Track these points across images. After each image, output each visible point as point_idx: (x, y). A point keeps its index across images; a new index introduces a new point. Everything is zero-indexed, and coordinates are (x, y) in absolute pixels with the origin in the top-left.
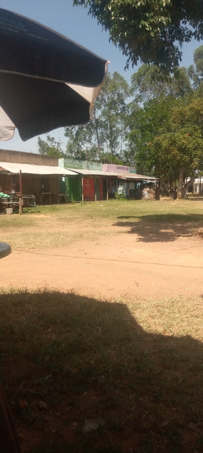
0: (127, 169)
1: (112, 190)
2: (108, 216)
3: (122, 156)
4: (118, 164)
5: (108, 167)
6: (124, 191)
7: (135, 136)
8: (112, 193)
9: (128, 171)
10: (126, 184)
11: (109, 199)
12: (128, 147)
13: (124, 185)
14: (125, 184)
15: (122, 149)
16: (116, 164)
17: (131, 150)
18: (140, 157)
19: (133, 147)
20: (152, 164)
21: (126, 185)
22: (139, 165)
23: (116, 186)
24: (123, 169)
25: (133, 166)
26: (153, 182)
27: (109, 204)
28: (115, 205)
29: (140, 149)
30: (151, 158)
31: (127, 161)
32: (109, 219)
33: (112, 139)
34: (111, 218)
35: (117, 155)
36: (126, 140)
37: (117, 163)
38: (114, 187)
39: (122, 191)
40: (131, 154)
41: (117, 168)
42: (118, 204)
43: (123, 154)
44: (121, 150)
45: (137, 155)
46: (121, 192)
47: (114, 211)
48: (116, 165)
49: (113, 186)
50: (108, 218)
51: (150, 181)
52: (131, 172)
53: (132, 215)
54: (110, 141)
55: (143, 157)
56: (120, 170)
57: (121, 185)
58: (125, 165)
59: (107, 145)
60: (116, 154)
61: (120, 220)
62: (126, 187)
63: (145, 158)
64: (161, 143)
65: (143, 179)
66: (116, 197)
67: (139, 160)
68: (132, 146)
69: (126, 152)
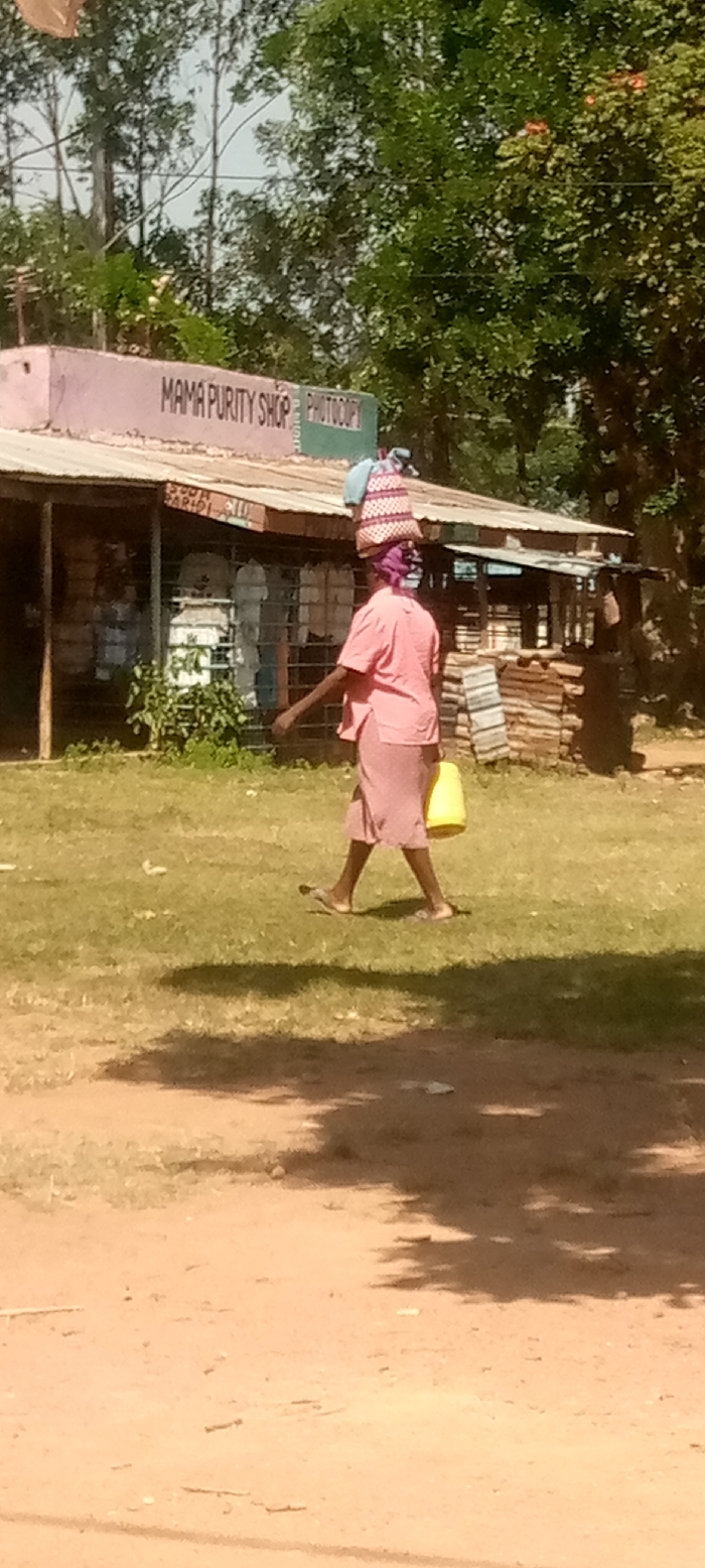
0: (276, 412)
1: (97, 644)
2: (54, 959)
3: (220, 255)
4: (179, 355)
5: (59, 384)
6: (237, 657)
7: (375, 52)
8: (102, 675)
9: (289, 436)
10: (254, 582)
11: (58, 749)
12: (286, 168)
13: (241, 593)
14: (249, 585)
15: (226, 187)
16: (157, 354)
17: (317, 197)
18: (418, 285)
19: (347, 165)
20: (549, 359)
21: (261, 593)
22: (405, 364)
23: (142, 602)
24: (227, 404)
25: (338, 376)
26: (565, 564)
27: (58, 799)
28: (136, 823)
29: (419, 197)
30: (537, 294)
31: (279, 321)
32: (61, 990)
33: (115, 67)
34: (93, 984)
35: (171, 245)
36: (268, 86)
37: (161, 342)
38: (121, 610)
39: (219, 655)
40: (323, 244)
41: (166, 392)
42: (170, 812)
43: (226, 240)
44: (211, 198)
45: (388, 255)
46: (198, 668)
47: (120, 888)
48: (157, 363)
49: (117, 594)
50: (58, 975)
51: (533, 559)
52: (320, 444)
53: (322, 952)
54: (87, 85)
55: (456, 288)
56: (191, 424)
57: (202, 588)
58: (247, 368)
59: (55, 131)
60: (148, 229)
61: (199, 1016)
62: (254, 614)
63: (476, 299)
64: (653, 143)
65: (448, 527)
66: (148, 718)
67: (408, 315)
68: (332, 160)
69: (264, 220)
